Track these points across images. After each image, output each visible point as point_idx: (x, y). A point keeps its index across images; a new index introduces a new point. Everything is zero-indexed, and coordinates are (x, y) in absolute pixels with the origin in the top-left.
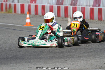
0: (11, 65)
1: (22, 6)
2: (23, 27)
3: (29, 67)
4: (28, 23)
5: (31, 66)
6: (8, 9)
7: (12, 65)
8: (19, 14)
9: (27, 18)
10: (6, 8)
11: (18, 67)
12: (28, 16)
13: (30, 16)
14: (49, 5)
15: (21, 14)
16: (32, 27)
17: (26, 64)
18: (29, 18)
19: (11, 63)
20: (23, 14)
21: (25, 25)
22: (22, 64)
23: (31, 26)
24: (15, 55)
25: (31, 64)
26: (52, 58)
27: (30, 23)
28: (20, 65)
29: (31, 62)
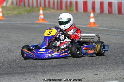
0: (73, 72)
1: (85, 4)
2: (87, 28)
3: (93, 75)
4: (92, 23)
5: (96, 74)
6: (68, 7)
7: (74, 73)
8: (81, 13)
9: (91, 18)
10: (66, 6)
11: (81, 74)
12: (92, 15)
13: (94, 15)
14: (117, 2)
15: (84, 13)
16: (96, 28)
17: (91, 71)
18: (94, 17)
19: (72, 71)
20: (87, 13)
21: (89, 26)
22: (86, 71)
24: (78, 61)
25: (96, 71)
26: (122, 63)
27: (94, 23)
28: (84, 72)
29: (97, 68)
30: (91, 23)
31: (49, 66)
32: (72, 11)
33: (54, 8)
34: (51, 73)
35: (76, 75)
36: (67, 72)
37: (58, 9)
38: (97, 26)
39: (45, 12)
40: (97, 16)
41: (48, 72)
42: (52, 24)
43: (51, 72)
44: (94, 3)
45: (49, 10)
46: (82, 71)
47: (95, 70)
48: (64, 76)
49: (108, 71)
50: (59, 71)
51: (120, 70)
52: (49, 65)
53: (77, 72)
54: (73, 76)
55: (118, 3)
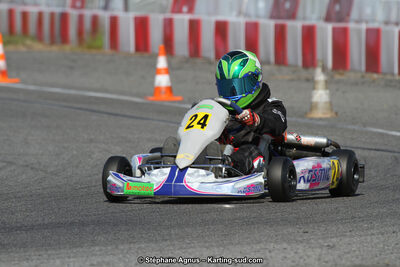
0: (97, 248)
1: (142, 25)
2: (143, 104)
4: (163, 90)
6: (87, 37)
7: (101, 250)
9: (158, 72)
10: (80, 32)
12: (162, 62)
13: (169, 62)
14: (242, 20)
15: (138, 54)
16: (177, 105)
17: (153, 245)
18: (167, 71)
19: (94, 243)
20: (146, 55)
21: (151, 98)
22: (137, 246)
23: (175, 102)
24: (113, 212)
25: (171, 248)
27: (170, 89)
28: (130, 248)
29: (173, 236)
30: (158, 90)
31: (19, 228)
32: (99, 48)
33: (39, 37)
34: (25, 252)
35: (107, 259)
36: (77, 247)
37: (53, 42)
38: (179, 98)
39: (11, 48)
40: (179, 68)
41: (15, 246)
42: (32, 88)
43: (24, 245)
44: (169, 25)
45: (24, 45)
46: (127, 246)
47: (168, 242)
48: (67, 260)
49: (207, 248)
50: (50, 245)
51: (248, 244)
52: (19, 225)
53: (109, 248)
54: (95, 263)
55: (248, 25)
